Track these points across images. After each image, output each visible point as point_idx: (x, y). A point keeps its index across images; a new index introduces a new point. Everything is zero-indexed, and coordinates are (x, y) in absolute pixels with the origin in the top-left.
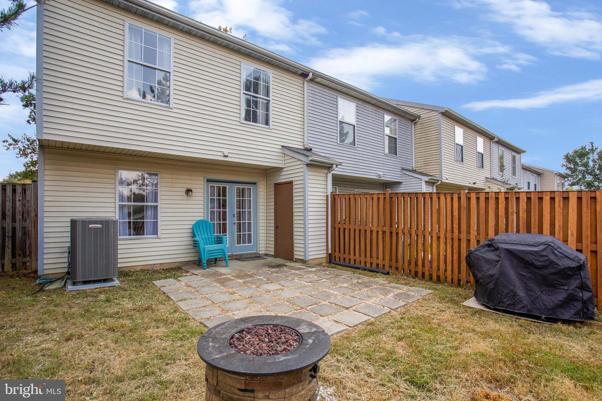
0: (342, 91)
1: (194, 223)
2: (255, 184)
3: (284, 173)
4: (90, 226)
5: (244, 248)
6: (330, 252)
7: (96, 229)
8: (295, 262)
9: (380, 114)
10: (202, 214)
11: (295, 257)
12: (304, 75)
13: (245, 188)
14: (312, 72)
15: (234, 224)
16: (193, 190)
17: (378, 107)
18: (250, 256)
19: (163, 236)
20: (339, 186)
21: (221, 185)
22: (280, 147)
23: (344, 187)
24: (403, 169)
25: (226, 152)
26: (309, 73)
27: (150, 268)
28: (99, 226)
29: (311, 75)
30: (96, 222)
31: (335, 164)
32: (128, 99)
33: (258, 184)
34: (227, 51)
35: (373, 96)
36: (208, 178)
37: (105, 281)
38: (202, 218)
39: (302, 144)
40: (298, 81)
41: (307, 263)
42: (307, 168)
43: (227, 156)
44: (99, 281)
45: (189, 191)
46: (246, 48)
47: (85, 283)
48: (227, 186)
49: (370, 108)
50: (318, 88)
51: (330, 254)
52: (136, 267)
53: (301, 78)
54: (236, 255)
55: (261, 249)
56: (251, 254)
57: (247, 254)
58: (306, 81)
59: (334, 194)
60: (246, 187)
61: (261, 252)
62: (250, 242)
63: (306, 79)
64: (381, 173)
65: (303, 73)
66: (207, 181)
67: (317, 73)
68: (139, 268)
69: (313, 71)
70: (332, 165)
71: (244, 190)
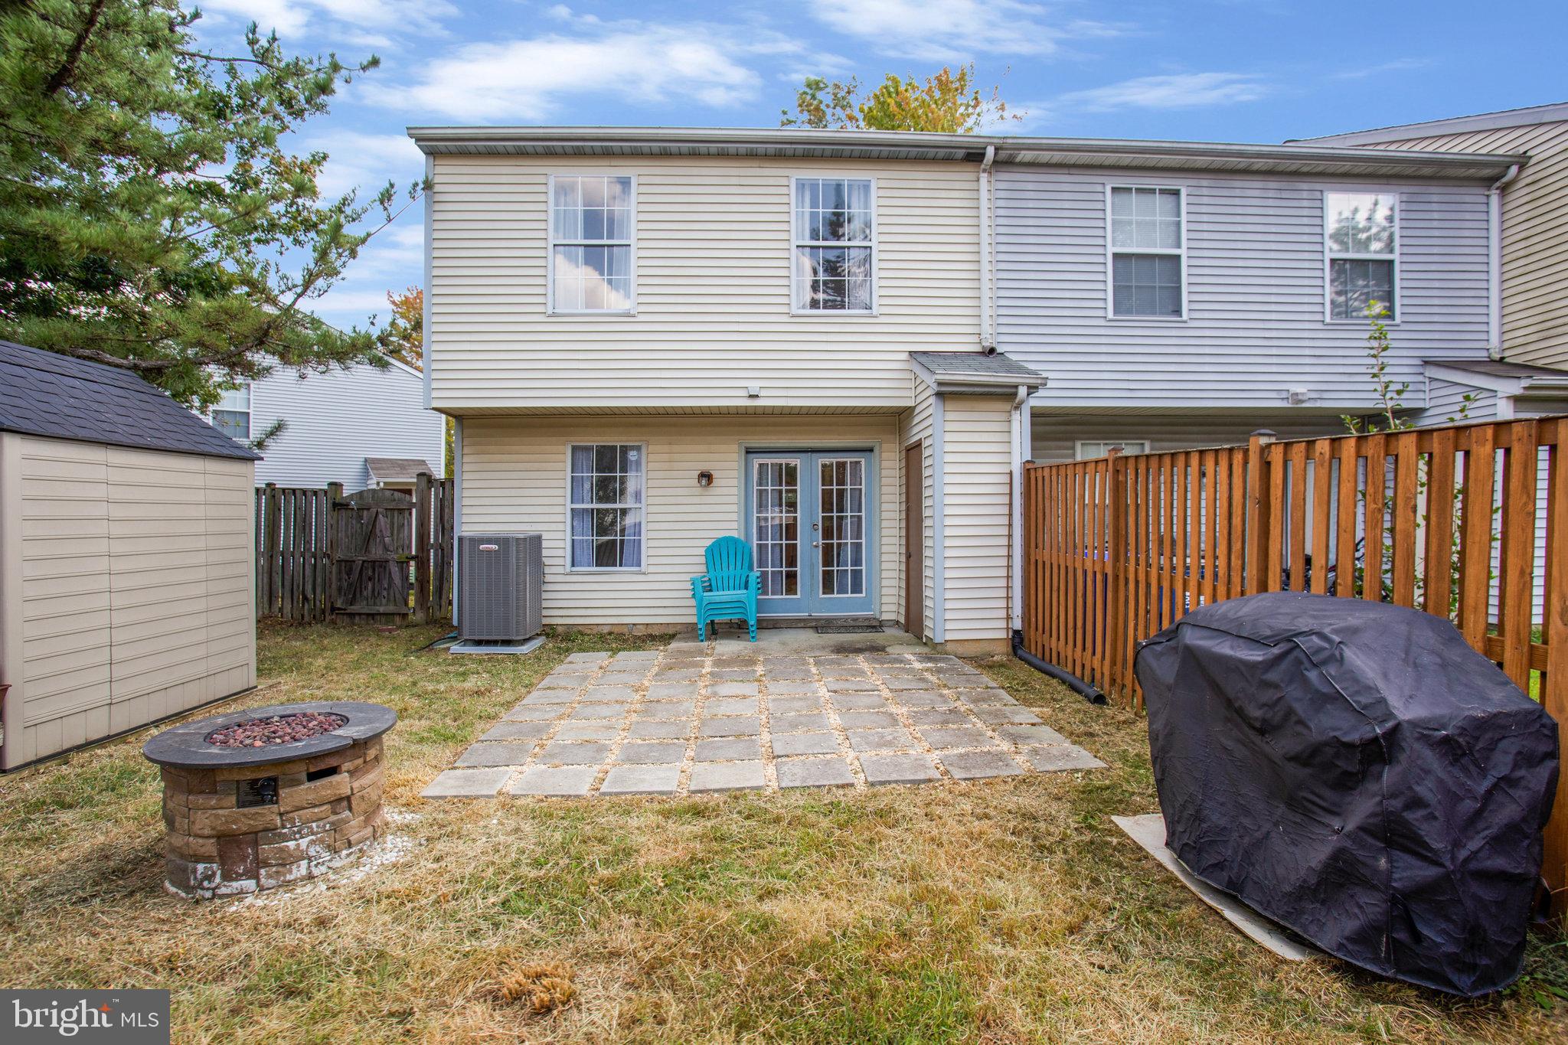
0: (1120, 164)
1: (709, 543)
2: (871, 450)
4: (481, 547)
5: (842, 604)
6: (1017, 624)
7: (489, 552)
8: (925, 644)
9: (1305, 195)
10: (735, 525)
11: (927, 633)
12: (973, 156)
13: (846, 462)
14: (991, 144)
15: (816, 546)
16: (715, 474)
17: (1296, 174)
18: (852, 623)
19: (651, 569)
21: (783, 460)
22: (905, 356)
23: (1171, 440)
24: (1427, 363)
25: (754, 386)
26: (985, 148)
27: (625, 630)
28: (495, 547)
29: (990, 152)
30: (489, 541)
31: (1023, 384)
32: (554, 315)
33: (876, 450)
34: (756, 163)
35: (1249, 148)
36: (748, 445)
37: (507, 643)
38: (735, 534)
39: (975, 339)
40: (958, 178)
41: (939, 648)
42: (940, 404)
43: (757, 396)
44: (495, 643)
45: (706, 477)
46: (791, 143)
47: (479, 643)
48: (795, 461)
49: (1253, 188)
50: (1028, 181)
51: (1016, 632)
52: (600, 628)
53: (970, 167)
54: (817, 620)
55: (884, 608)
56: (855, 619)
57: (846, 619)
58: (984, 171)
60: (848, 459)
61: (885, 617)
62: (857, 588)
63: (983, 166)
64: (1300, 389)
65: (969, 154)
66: (748, 452)
67: (1010, 141)
68: (606, 630)
69: (995, 141)
70: (1016, 387)
71: (841, 466)
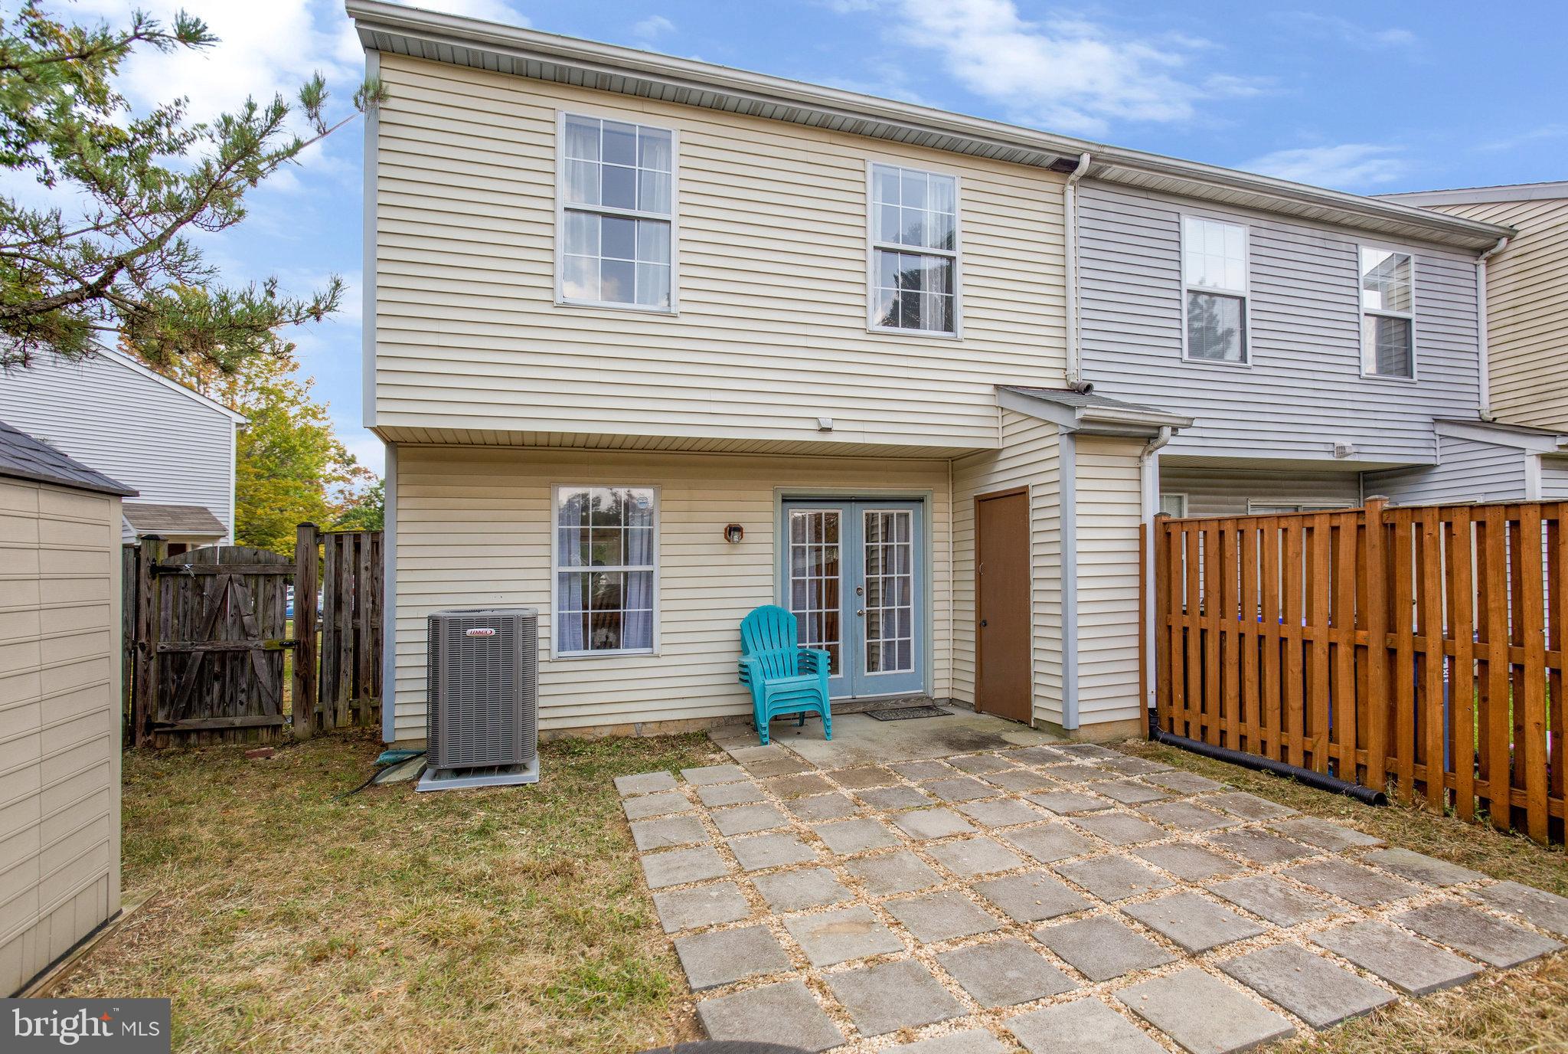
0: (1197, 194)
1: (745, 614)
2: (921, 500)
3: (1001, 466)
5: (886, 683)
6: (1152, 703)
7: (482, 639)
8: (1036, 729)
9: (1344, 247)
10: (769, 591)
11: (1037, 714)
12: (1065, 166)
13: (892, 515)
14: (1087, 151)
15: (860, 615)
16: (746, 527)
17: (1337, 225)
18: (904, 705)
19: (666, 650)
20: (1190, 493)
21: (824, 510)
22: (990, 390)
24: (1437, 421)
25: (826, 417)
26: (1079, 156)
27: (633, 733)
29: (1085, 160)
30: (482, 623)
31: (1168, 425)
33: (928, 502)
34: (824, 138)
35: (1314, 191)
36: (786, 492)
38: (769, 602)
39: (1060, 374)
40: (1047, 186)
41: (1072, 736)
42: (1071, 444)
43: (829, 430)
44: (489, 770)
45: (733, 531)
46: (877, 117)
47: (459, 772)
48: (841, 511)
49: (1303, 233)
50: (1109, 200)
51: (1151, 711)
52: (598, 730)
53: (1054, 177)
54: (865, 703)
55: (937, 685)
56: (907, 699)
57: (896, 699)
58: (1072, 183)
59: (1165, 519)
60: (895, 510)
61: (937, 695)
62: (905, 663)
63: (1072, 177)
64: (1346, 442)
65: (1060, 162)
66: (784, 501)
67: (1107, 150)
68: (606, 733)
69: (1093, 148)
70: (1159, 428)
71: (888, 519)
